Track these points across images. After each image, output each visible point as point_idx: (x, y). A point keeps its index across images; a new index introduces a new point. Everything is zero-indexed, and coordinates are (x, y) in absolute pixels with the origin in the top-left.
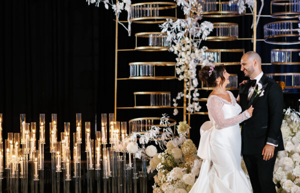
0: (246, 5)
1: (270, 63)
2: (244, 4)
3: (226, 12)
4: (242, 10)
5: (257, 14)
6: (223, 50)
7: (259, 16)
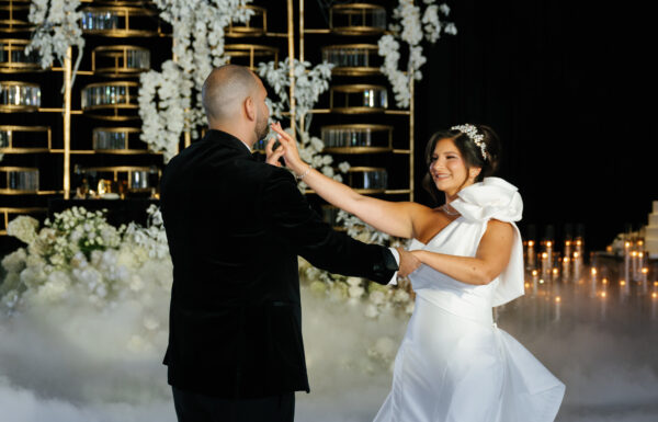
0: (55, 55)
1: (91, 149)
2: (50, 52)
3: (20, 65)
4: (46, 62)
5: (73, 68)
6: (15, 128)
7: (76, 72)
